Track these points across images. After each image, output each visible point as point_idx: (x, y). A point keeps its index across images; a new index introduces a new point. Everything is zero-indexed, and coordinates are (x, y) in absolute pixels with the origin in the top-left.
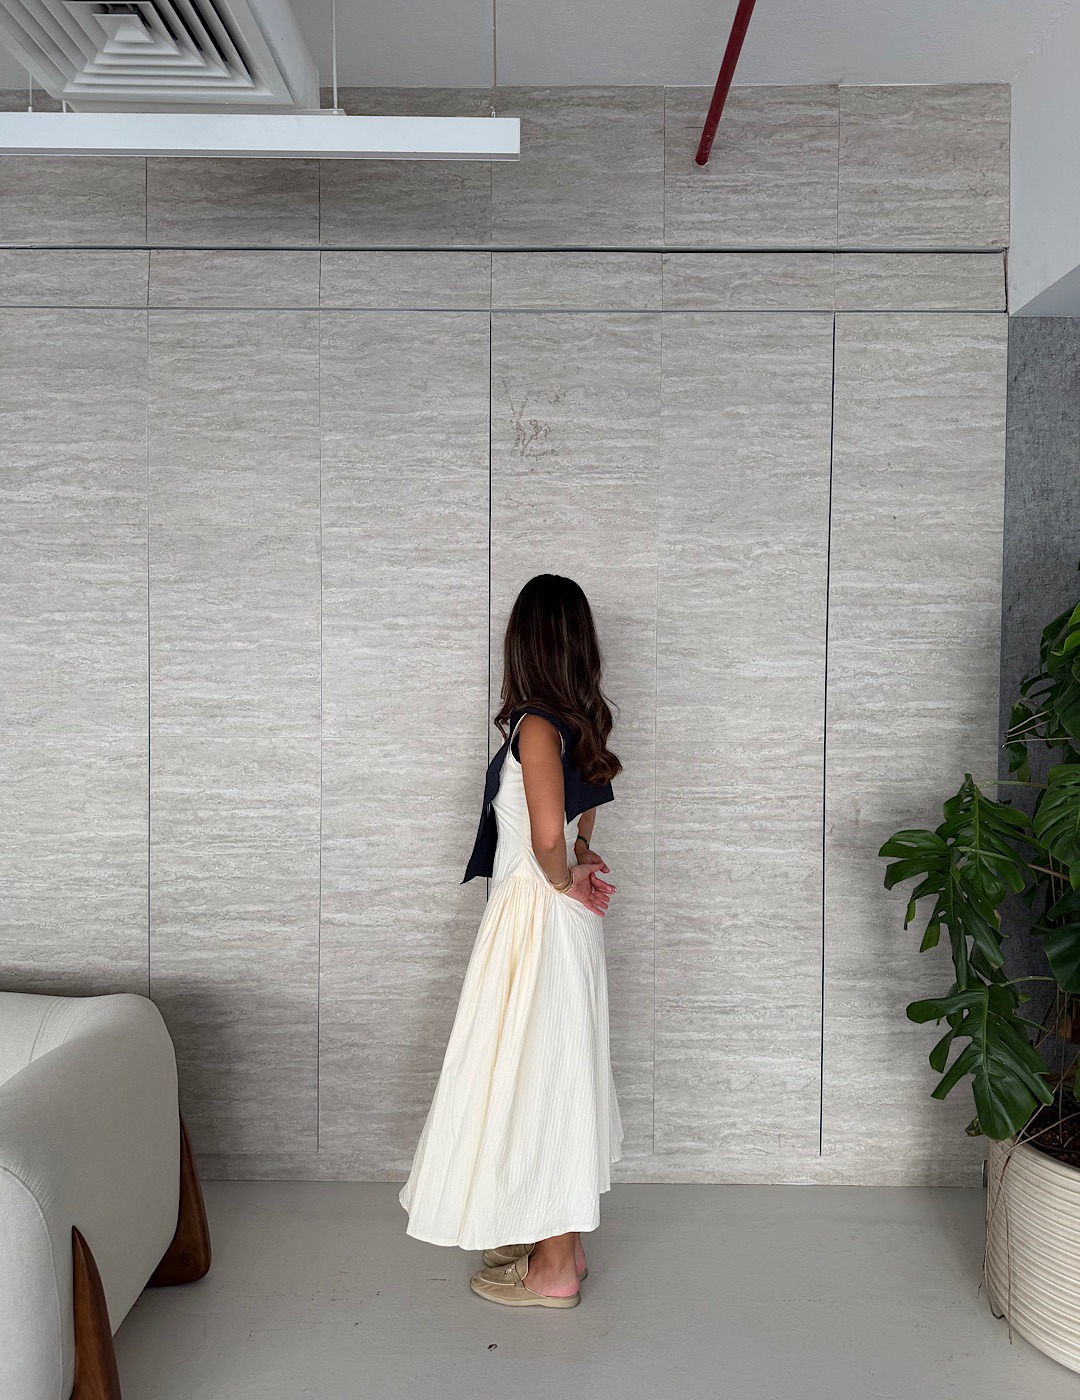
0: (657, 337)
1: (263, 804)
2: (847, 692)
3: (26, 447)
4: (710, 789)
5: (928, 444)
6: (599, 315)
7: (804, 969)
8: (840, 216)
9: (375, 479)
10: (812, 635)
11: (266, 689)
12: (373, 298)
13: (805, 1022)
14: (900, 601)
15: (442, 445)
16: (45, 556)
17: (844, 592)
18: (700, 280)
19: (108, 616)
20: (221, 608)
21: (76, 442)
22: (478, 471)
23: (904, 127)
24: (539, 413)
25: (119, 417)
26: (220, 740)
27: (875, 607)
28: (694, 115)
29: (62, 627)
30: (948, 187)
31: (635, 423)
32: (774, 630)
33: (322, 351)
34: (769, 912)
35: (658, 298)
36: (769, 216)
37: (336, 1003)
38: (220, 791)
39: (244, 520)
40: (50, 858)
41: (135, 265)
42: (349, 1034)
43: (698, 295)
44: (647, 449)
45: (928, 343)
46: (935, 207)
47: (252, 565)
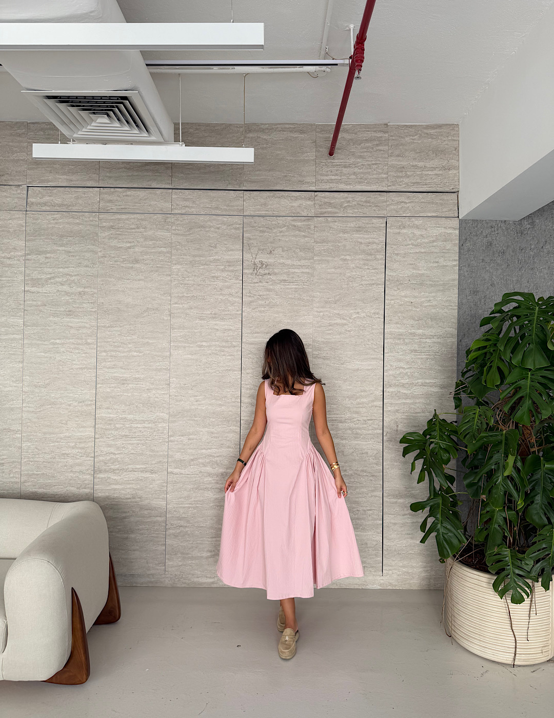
0: (312, 227)
1: (144, 422)
2: (393, 375)
3: (46, 270)
4: (335, 416)
5: (426, 272)
6: (288, 218)
7: (375, 494)
8: (389, 177)
9: (194, 284)
10: (378, 351)
11: (146, 372)
12: (194, 210)
13: (375, 517)
14: (414, 337)
15: (223, 271)
16: (53, 316)
17: (391, 333)
18: (330, 203)
19: (79, 341)
20: (128, 338)
21: (67, 268)
22: (237, 281)
23: (415, 141)
24: (263, 258)
25: (86, 258)
26: (126, 394)
27: (404, 339)
28: (328, 135)
29: (59, 346)
30: (433, 166)
31: (303, 262)
32: (361, 349)
33: (173, 232)
34: (360, 469)
35: (313, 211)
36: (359, 177)
37: (174, 508)
38: (126, 416)
39: (139, 301)
40: (52, 444)
41: (94, 194)
42: (179, 521)
43: (329, 210)
44: (308, 273)
45: (426, 230)
46: (428, 174)
47: (141, 320)
